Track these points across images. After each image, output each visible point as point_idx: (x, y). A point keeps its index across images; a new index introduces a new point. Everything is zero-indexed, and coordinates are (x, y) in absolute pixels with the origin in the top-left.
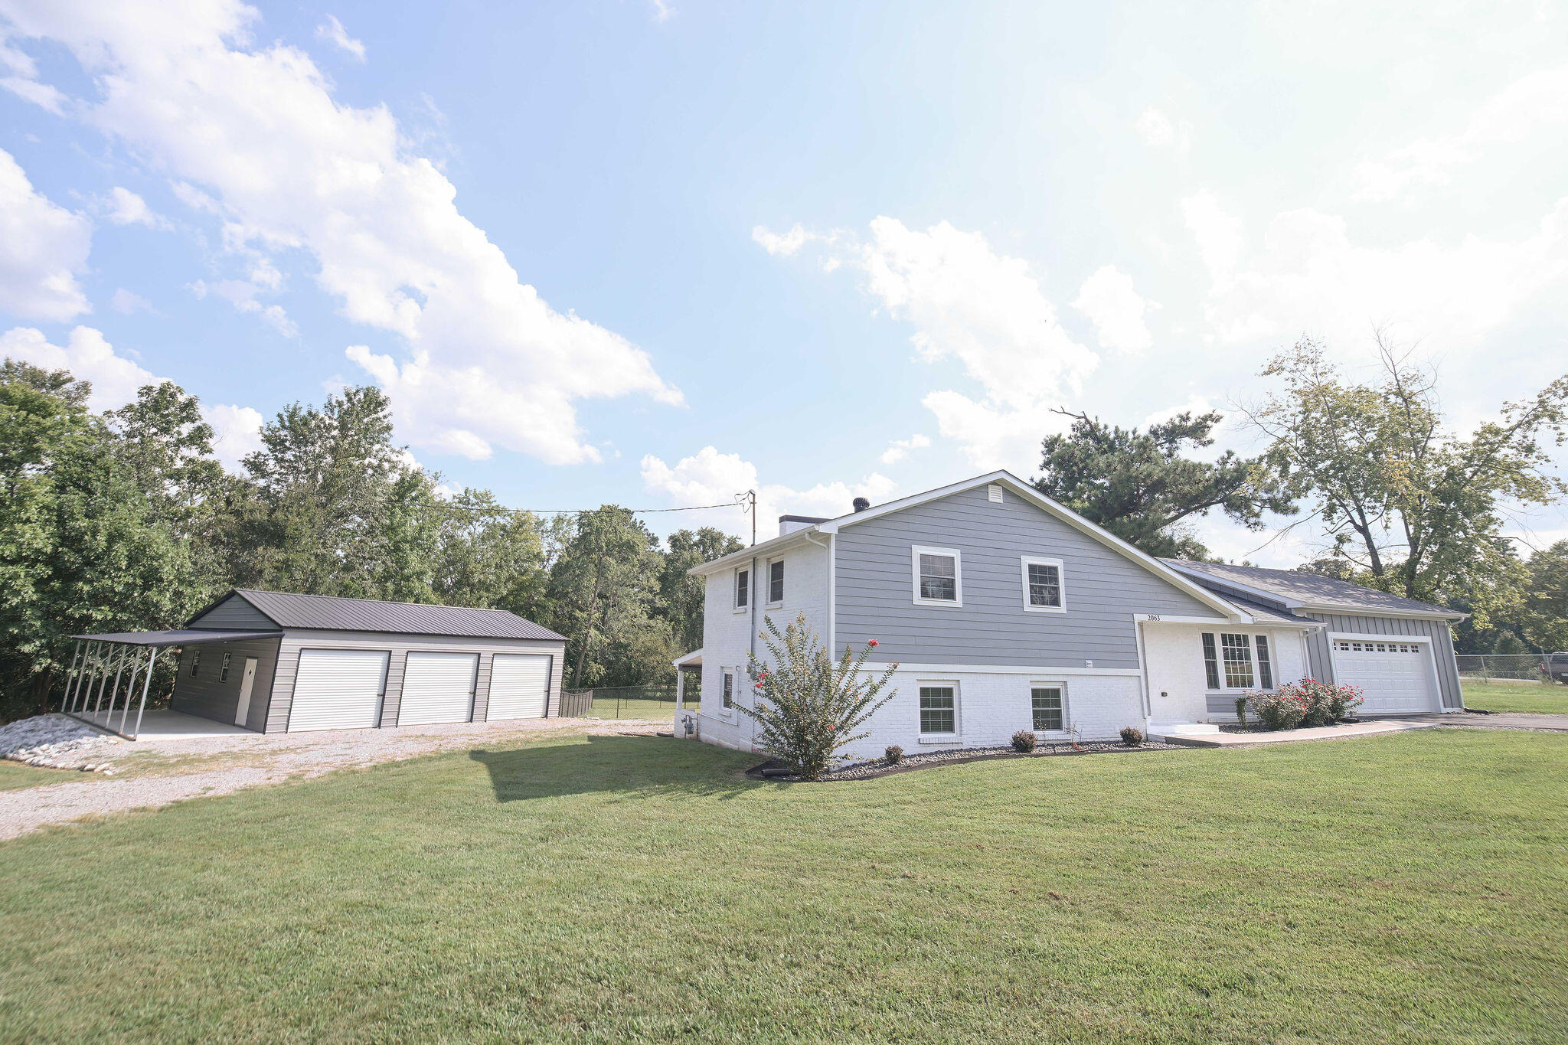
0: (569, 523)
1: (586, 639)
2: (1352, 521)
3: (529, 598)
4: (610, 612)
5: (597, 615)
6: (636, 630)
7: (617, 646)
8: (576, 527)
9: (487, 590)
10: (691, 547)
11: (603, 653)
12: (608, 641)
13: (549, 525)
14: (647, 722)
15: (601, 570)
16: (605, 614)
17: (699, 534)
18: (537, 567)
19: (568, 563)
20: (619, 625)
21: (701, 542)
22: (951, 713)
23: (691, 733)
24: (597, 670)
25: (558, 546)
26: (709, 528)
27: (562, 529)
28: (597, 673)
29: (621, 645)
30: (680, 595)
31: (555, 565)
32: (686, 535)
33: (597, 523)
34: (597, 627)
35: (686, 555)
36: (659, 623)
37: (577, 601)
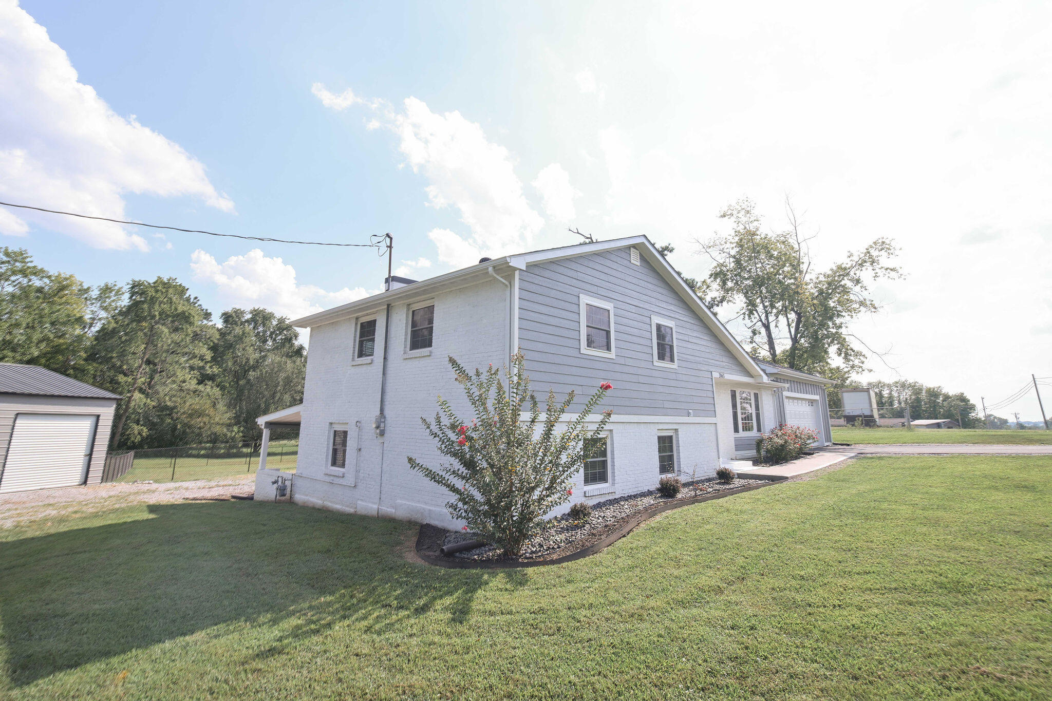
0: (119, 293)
1: (129, 402)
2: (761, 320)
3: (65, 362)
4: (157, 377)
5: (143, 379)
6: (183, 394)
7: (163, 410)
8: (127, 295)
9: (14, 350)
10: (242, 323)
11: (146, 417)
12: (154, 404)
13: (95, 293)
14: (213, 483)
15: (152, 338)
16: (152, 378)
17: (251, 312)
18: (78, 331)
19: (114, 329)
20: (166, 390)
21: (253, 320)
22: (604, 463)
23: (284, 495)
24: (138, 431)
25: (103, 314)
26: (261, 309)
27: (109, 297)
28: (139, 433)
29: (166, 408)
30: (230, 364)
31: (98, 332)
32: (238, 313)
33: (151, 292)
34: (141, 391)
35: (238, 330)
36: (209, 389)
37: (121, 367)
